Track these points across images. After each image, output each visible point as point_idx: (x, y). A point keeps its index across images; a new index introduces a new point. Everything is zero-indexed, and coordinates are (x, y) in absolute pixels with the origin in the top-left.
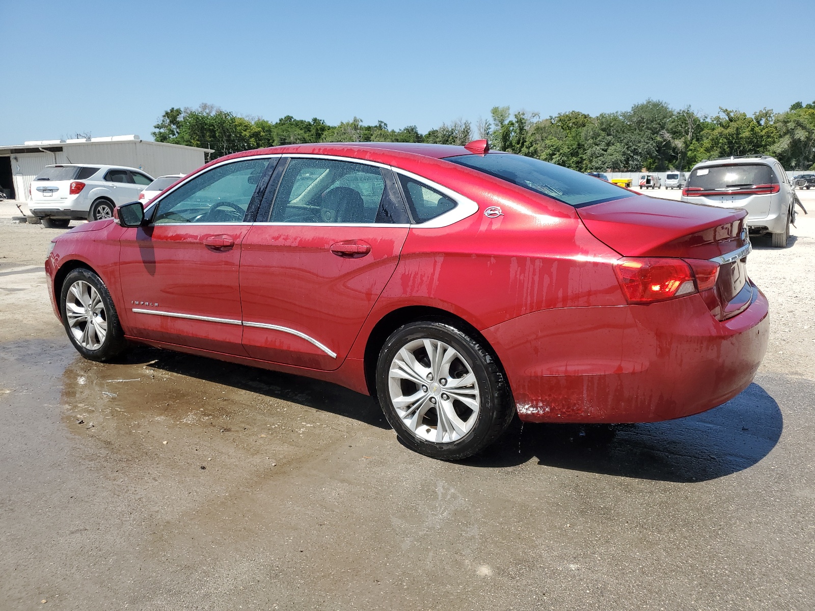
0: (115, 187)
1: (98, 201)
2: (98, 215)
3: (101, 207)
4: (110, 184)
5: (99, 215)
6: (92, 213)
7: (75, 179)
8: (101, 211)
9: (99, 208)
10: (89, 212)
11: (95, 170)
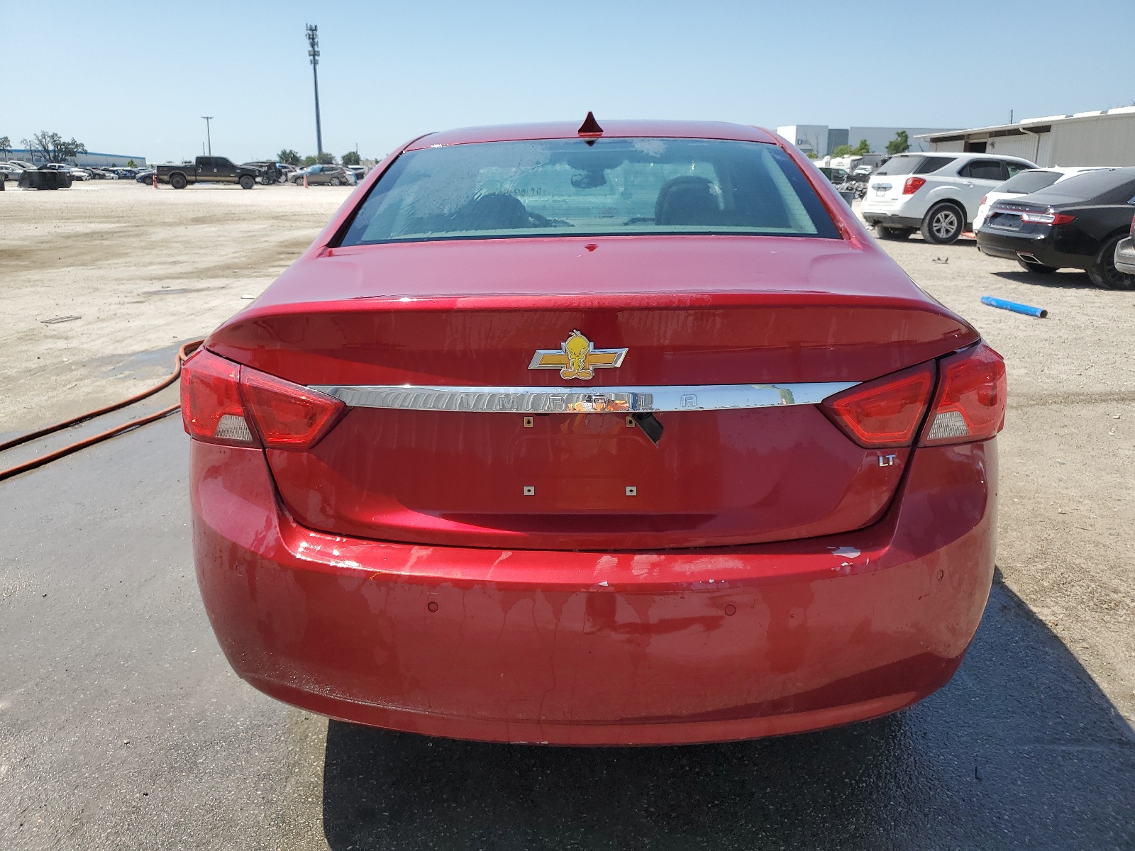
0: (972, 186)
1: (939, 205)
2: (934, 224)
3: (943, 213)
4: (965, 181)
5: (937, 224)
6: (927, 221)
7: (914, 173)
8: (941, 220)
9: (939, 215)
10: (924, 219)
11: (948, 160)
